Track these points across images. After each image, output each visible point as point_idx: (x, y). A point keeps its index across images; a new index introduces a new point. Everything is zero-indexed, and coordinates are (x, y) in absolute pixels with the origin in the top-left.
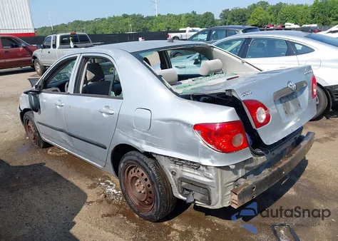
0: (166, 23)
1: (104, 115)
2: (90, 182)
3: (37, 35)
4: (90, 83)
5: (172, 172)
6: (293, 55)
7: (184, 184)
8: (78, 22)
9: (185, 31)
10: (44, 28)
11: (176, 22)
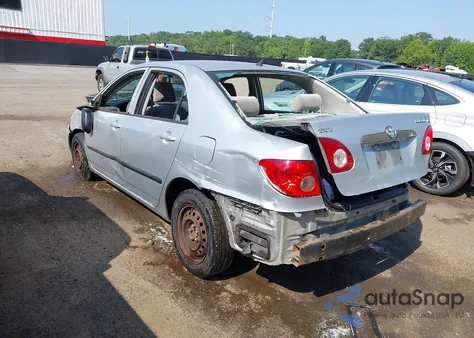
0: (282, 48)
1: (164, 141)
2: (138, 226)
3: (107, 44)
4: (156, 105)
5: (231, 216)
6: (431, 104)
7: (243, 232)
8: (164, 33)
9: (305, 62)
10: (119, 37)
11: (296, 48)
